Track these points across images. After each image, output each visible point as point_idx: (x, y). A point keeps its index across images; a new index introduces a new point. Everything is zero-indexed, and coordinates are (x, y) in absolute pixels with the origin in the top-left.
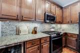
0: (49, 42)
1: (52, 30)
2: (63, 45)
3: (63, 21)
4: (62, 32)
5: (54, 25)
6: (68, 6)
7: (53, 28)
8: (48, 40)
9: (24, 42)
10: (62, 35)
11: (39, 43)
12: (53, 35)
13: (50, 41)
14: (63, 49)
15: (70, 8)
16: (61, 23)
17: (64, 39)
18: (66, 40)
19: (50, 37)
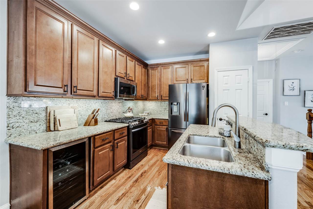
0: (126, 137)
1: (129, 115)
2: (149, 144)
3: (148, 94)
4: (148, 118)
5: (130, 104)
6: (157, 65)
7: (130, 110)
8: (126, 133)
9: (90, 138)
10: (147, 123)
11: (111, 138)
12: (133, 124)
13: (128, 135)
14: (149, 152)
15: (159, 68)
16: (145, 98)
17: (149, 130)
18: (153, 132)
19: (128, 127)
